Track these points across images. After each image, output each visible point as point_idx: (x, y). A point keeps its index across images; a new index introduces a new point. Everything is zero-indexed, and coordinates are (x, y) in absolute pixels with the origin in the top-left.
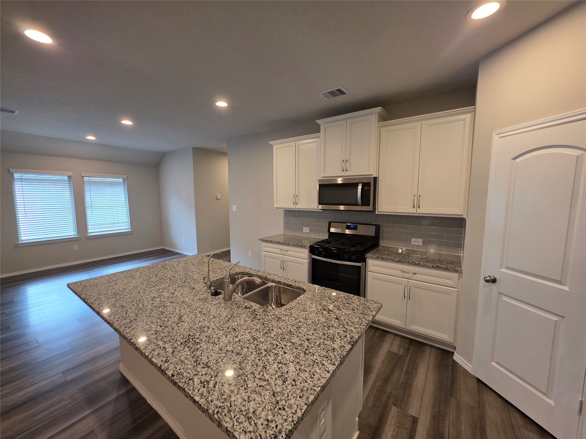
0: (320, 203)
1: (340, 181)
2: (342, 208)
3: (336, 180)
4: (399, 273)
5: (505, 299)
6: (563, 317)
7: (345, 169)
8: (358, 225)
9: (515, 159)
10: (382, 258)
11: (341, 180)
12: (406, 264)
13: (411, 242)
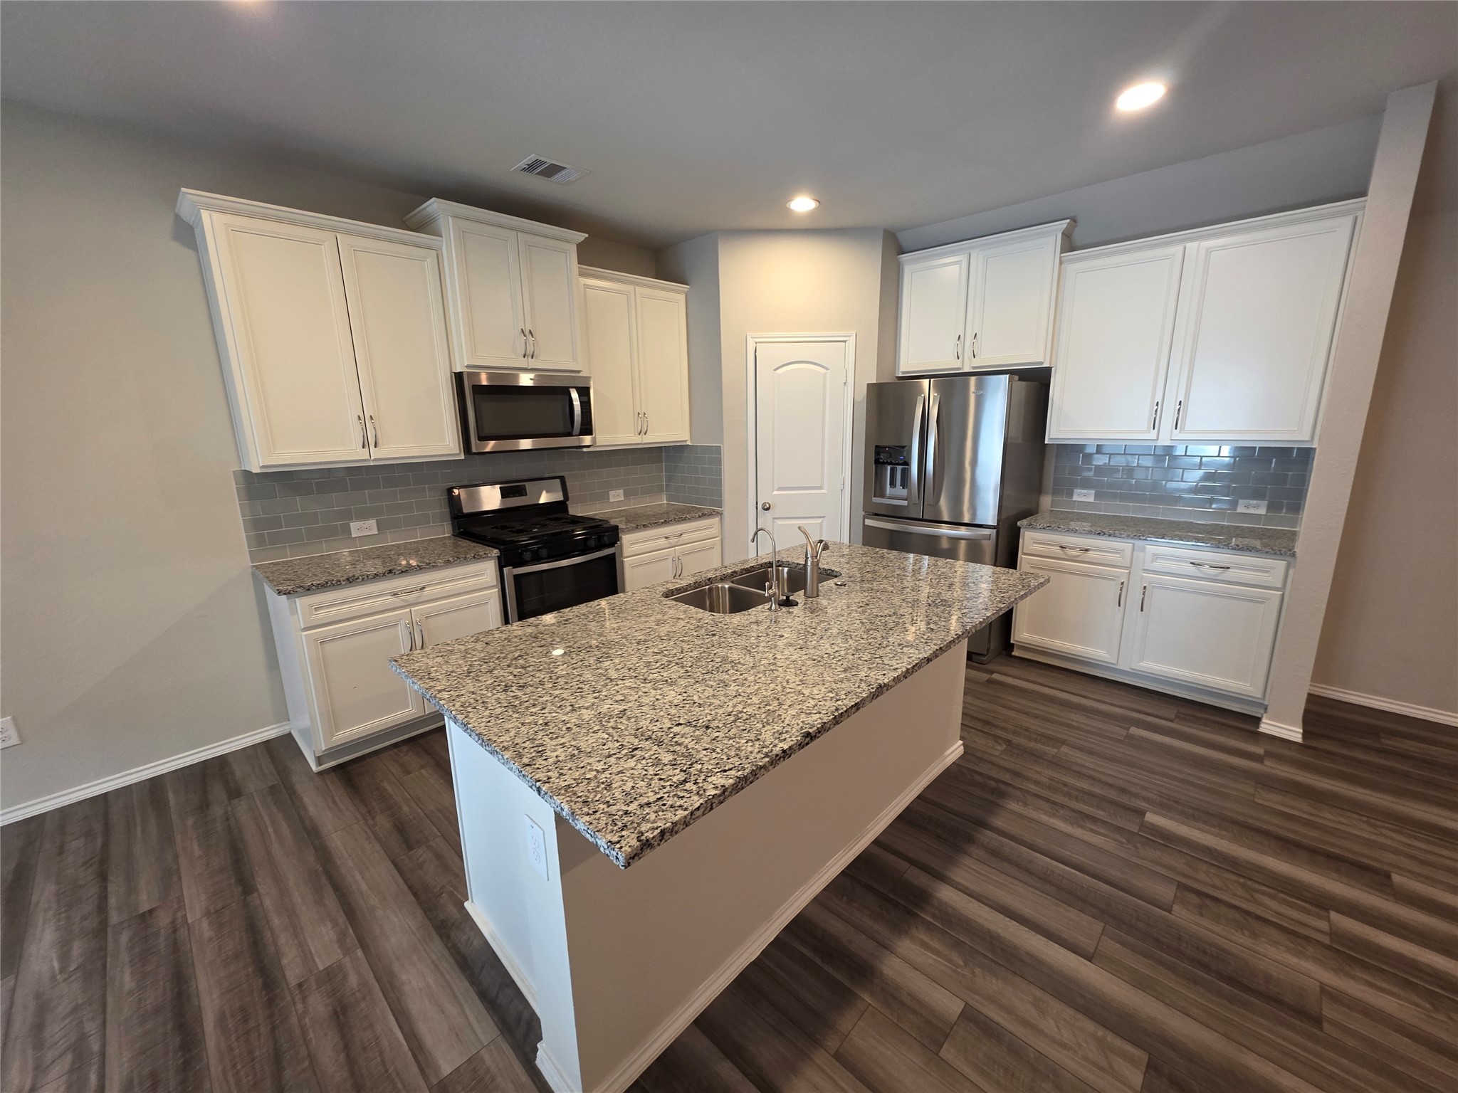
0: (481, 435)
1: (526, 380)
2: (526, 444)
3: (517, 376)
4: (663, 542)
5: (780, 522)
6: (824, 517)
7: (529, 352)
8: (527, 484)
9: (775, 370)
10: (644, 525)
11: (531, 379)
12: (673, 525)
13: (609, 499)
